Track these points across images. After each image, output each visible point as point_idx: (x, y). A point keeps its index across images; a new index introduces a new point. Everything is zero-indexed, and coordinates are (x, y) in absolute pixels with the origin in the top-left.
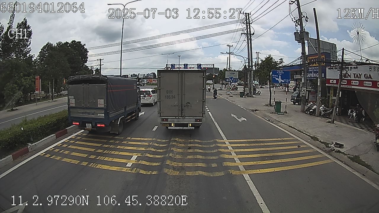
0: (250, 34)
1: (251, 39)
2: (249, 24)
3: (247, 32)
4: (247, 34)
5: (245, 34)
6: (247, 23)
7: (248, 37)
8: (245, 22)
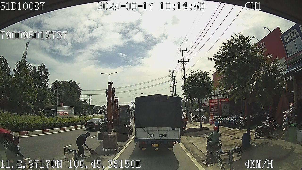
0: (175, 83)
1: (175, 86)
2: (174, 77)
3: (173, 82)
4: (173, 83)
5: (172, 83)
6: (173, 77)
7: (173, 84)
8: (172, 76)
